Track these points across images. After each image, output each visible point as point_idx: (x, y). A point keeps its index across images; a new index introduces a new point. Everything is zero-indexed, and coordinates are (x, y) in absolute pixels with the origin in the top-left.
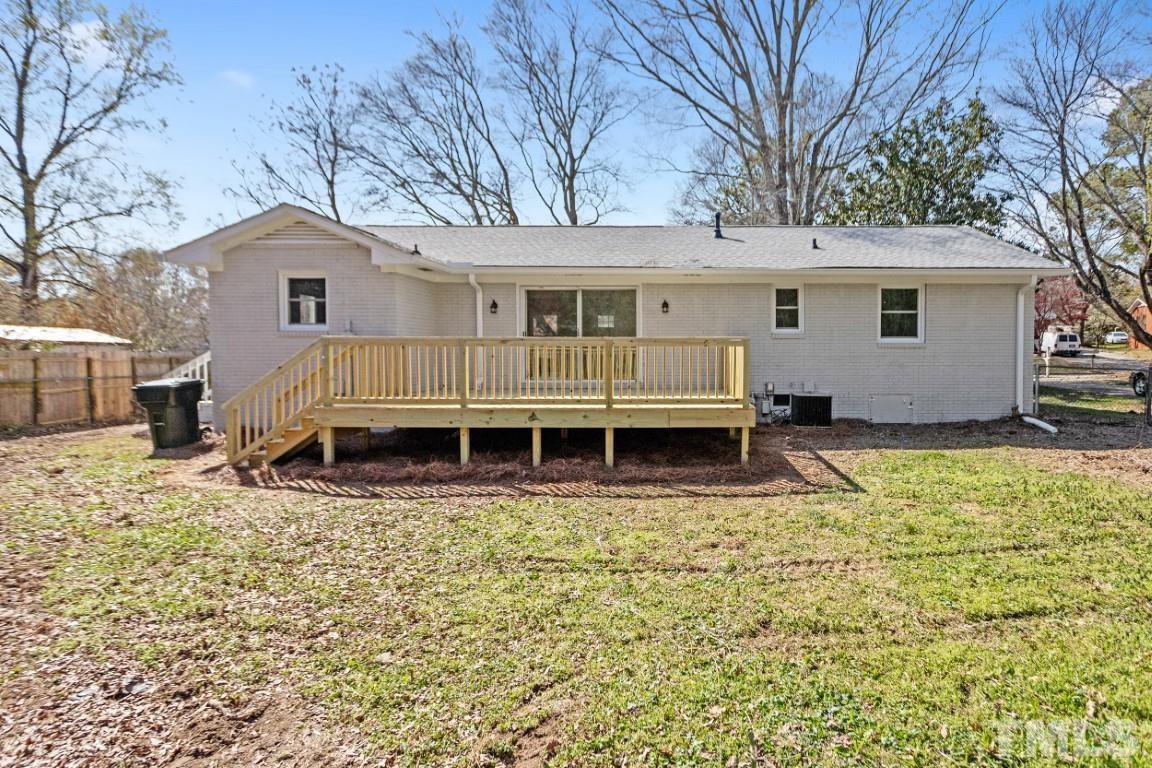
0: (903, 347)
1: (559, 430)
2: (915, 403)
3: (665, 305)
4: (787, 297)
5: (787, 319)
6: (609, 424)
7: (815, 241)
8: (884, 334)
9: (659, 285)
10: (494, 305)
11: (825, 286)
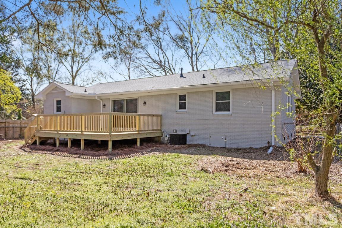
0: (223, 115)
1: (97, 141)
2: (227, 139)
3: (145, 103)
4: (182, 98)
5: (182, 106)
6: (82, 138)
7: (204, 75)
8: (217, 111)
9: (143, 96)
10: (105, 105)
11: (194, 93)
